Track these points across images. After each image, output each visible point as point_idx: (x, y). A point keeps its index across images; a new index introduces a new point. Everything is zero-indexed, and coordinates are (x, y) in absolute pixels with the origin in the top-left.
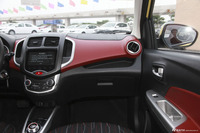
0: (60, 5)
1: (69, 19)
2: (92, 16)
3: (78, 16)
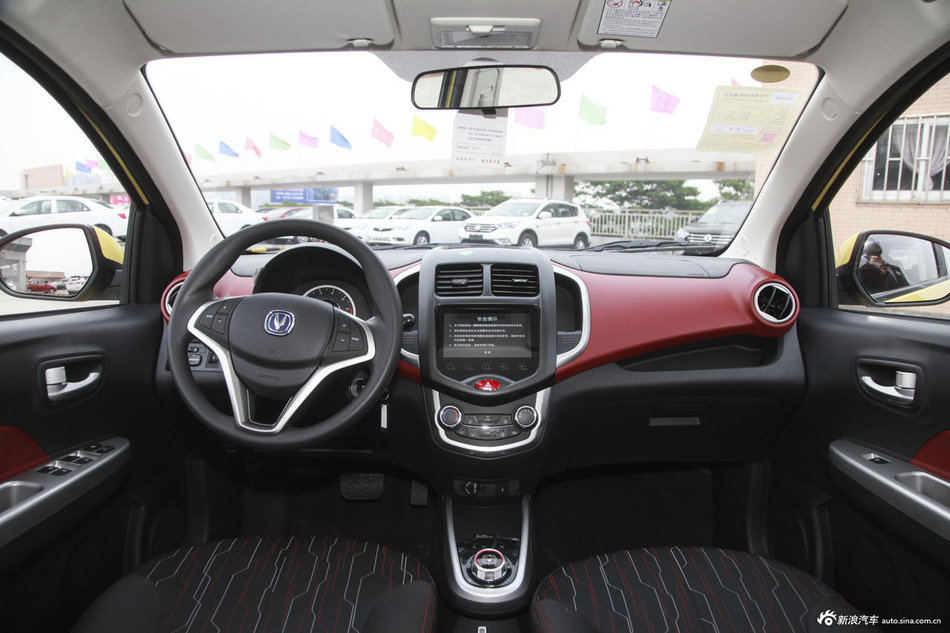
0: (340, 140)
1: (368, 186)
2: (451, 179)
3: (402, 177)
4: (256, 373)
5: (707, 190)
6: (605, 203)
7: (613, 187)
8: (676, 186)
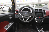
4: (25, 17)
5: (43, 5)
6: (36, 6)
7: (36, 5)
8: (41, 4)
